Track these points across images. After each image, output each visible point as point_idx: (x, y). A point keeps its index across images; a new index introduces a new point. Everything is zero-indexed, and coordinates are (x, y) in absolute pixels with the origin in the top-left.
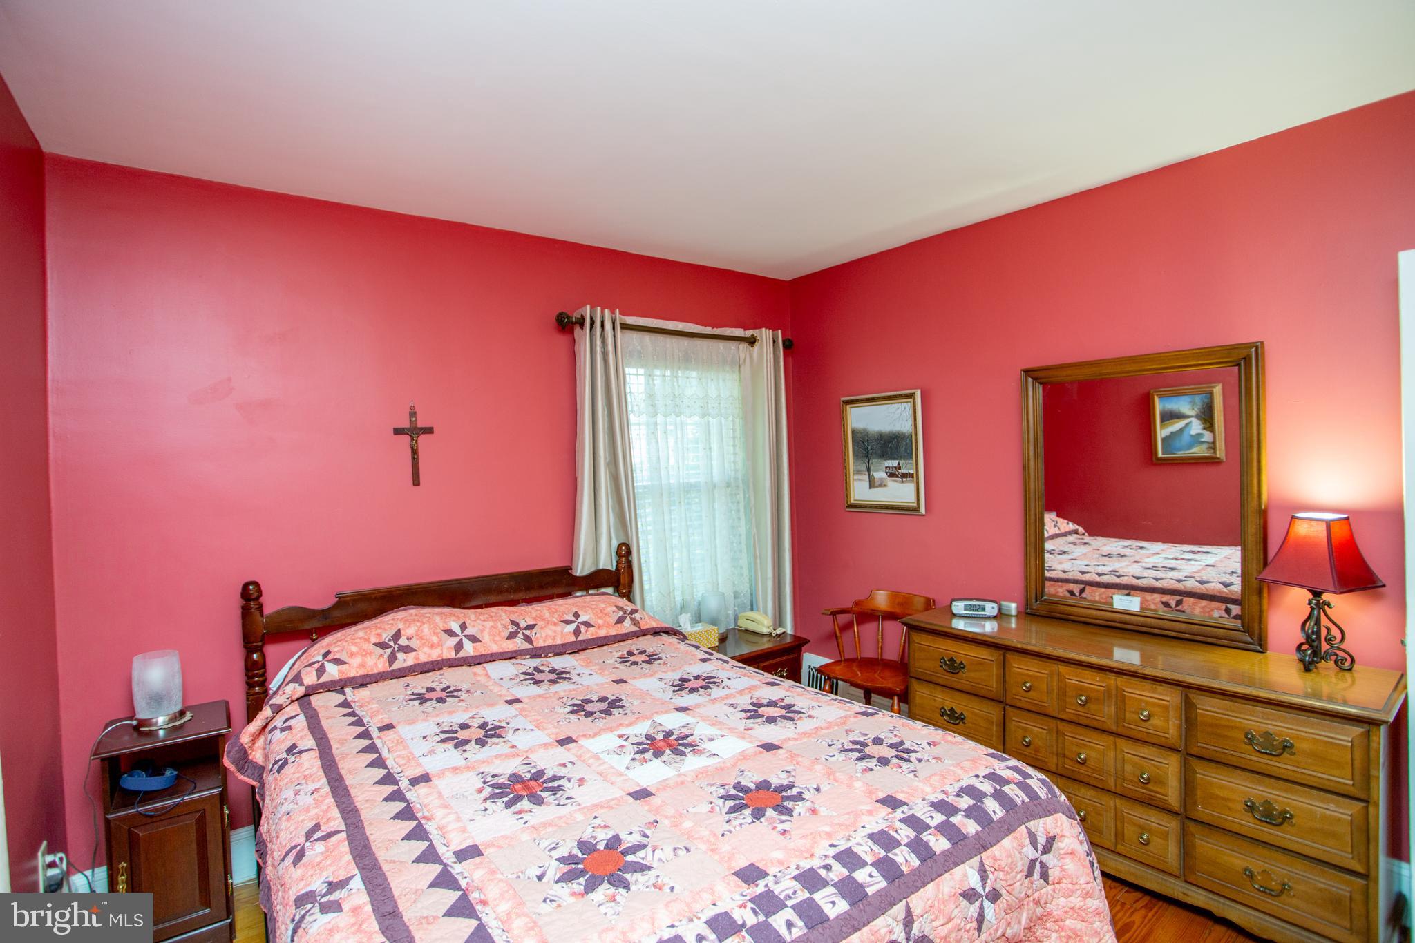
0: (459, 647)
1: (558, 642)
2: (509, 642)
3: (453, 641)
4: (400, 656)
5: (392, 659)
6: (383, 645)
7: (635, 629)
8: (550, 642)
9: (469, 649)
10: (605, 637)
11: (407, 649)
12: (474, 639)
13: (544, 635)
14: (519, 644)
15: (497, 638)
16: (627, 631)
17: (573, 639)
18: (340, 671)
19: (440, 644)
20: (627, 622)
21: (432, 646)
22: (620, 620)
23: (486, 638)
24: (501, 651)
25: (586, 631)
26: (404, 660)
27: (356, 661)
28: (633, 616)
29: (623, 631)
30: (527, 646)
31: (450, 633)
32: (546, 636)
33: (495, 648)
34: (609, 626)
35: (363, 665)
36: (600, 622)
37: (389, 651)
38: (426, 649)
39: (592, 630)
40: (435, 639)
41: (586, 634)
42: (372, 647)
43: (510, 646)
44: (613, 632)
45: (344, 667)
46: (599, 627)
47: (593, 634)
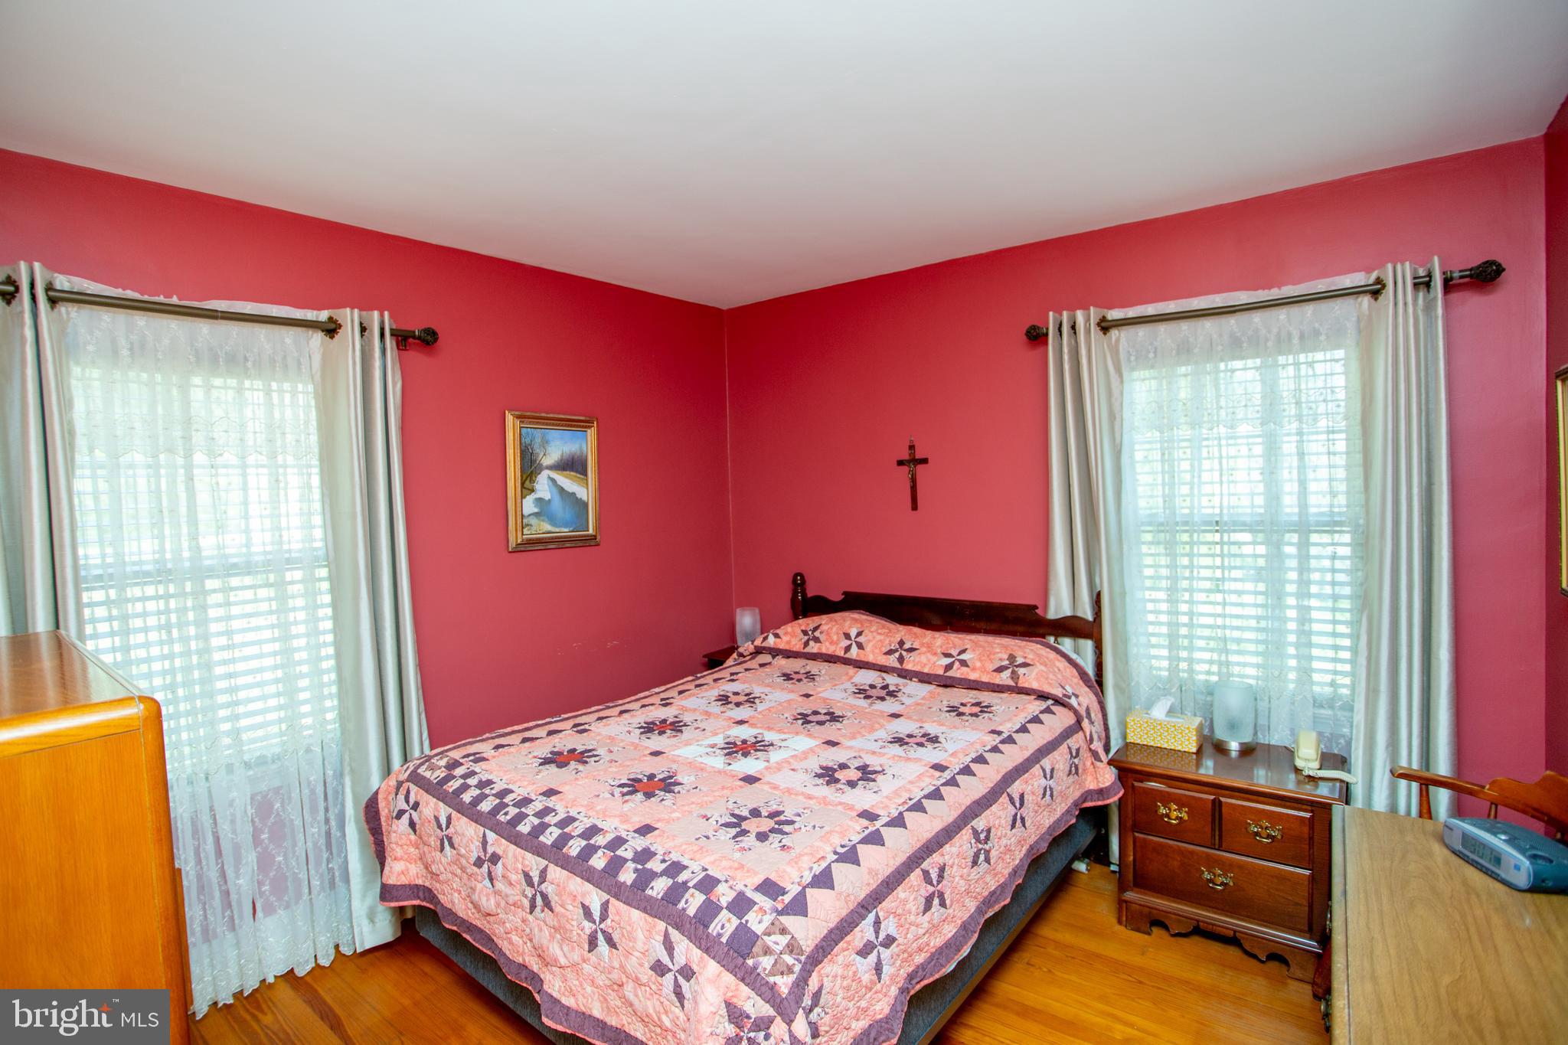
0: (848, 649)
1: (926, 670)
2: (885, 657)
3: (845, 643)
4: (811, 643)
5: (806, 644)
6: (805, 633)
7: (1012, 683)
8: (917, 668)
9: (854, 653)
10: (974, 681)
11: (817, 640)
12: (860, 646)
13: (917, 659)
14: (892, 661)
15: (877, 651)
16: (1001, 683)
17: (941, 672)
18: (775, 643)
19: (836, 643)
20: (1007, 674)
21: (832, 643)
22: (1000, 670)
23: (868, 648)
24: (874, 662)
25: (958, 669)
26: (813, 648)
27: (785, 638)
28: (1016, 669)
29: (997, 681)
30: (897, 665)
31: (847, 636)
32: (919, 662)
33: (871, 658)
34: (983, 670)
35: (788, 642)
36: (978, 664)
37: (806, 638)
38: (827, 644)
39: (964, 669)
40: (835, 638)
41: (957, 672)
42: (799, 632)
43: (883, 660)
44: (985, 679)
45: (778, 640)
46: (974, 669)
47: (962, 674)
